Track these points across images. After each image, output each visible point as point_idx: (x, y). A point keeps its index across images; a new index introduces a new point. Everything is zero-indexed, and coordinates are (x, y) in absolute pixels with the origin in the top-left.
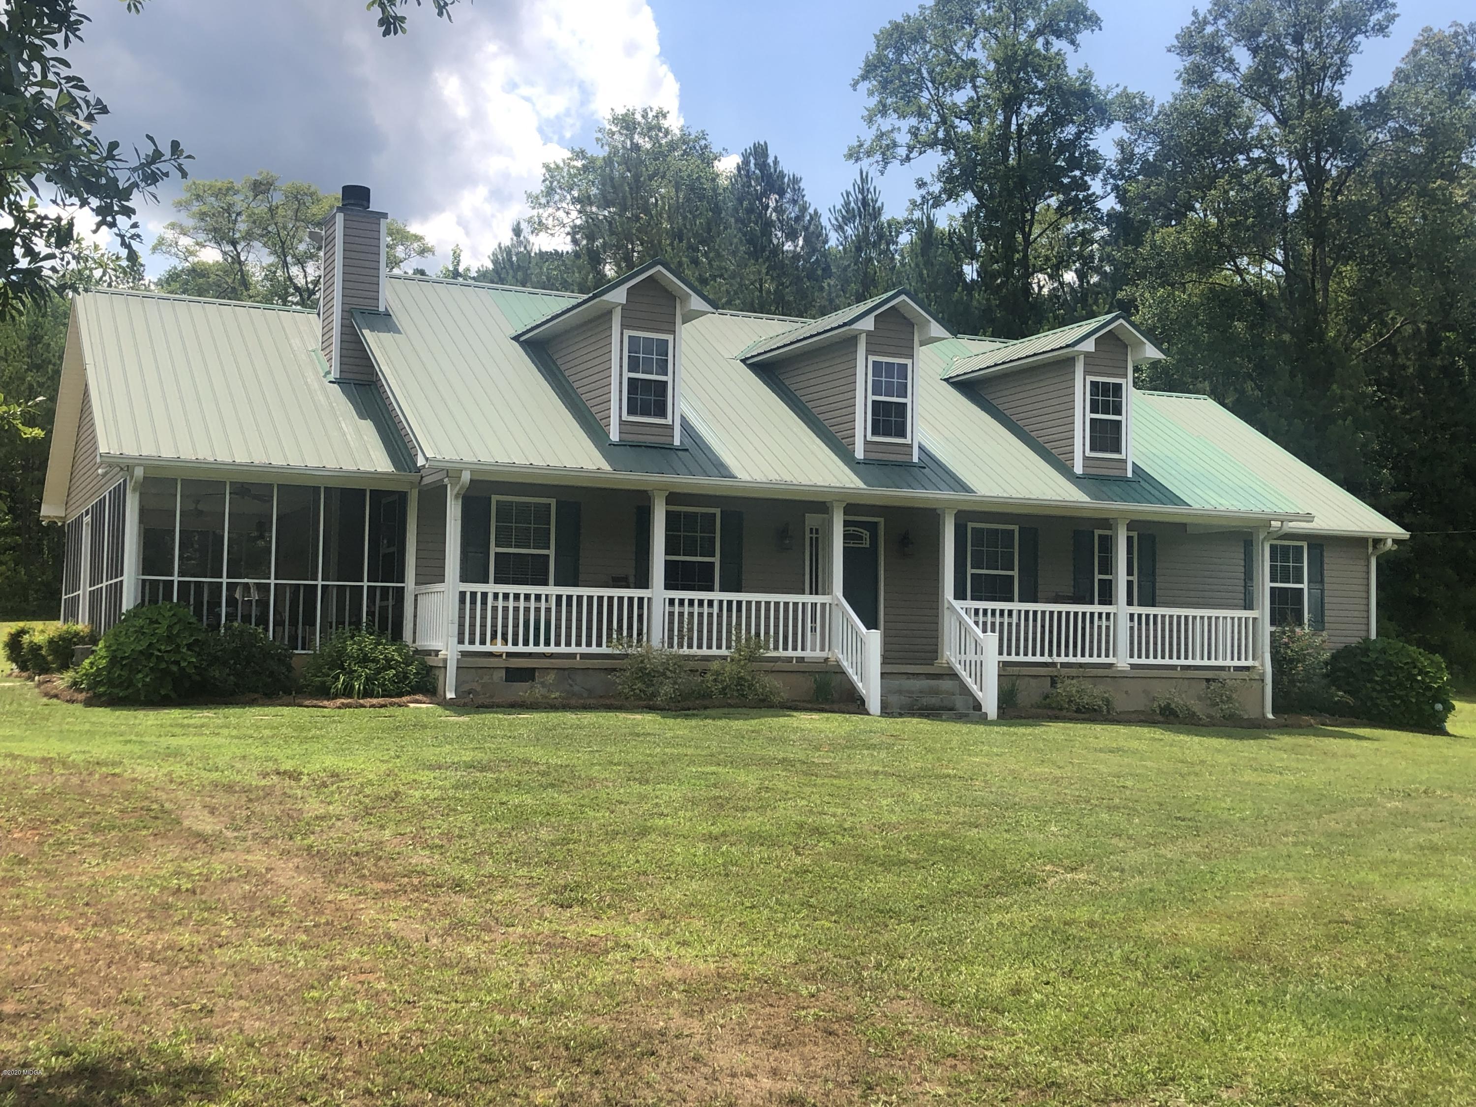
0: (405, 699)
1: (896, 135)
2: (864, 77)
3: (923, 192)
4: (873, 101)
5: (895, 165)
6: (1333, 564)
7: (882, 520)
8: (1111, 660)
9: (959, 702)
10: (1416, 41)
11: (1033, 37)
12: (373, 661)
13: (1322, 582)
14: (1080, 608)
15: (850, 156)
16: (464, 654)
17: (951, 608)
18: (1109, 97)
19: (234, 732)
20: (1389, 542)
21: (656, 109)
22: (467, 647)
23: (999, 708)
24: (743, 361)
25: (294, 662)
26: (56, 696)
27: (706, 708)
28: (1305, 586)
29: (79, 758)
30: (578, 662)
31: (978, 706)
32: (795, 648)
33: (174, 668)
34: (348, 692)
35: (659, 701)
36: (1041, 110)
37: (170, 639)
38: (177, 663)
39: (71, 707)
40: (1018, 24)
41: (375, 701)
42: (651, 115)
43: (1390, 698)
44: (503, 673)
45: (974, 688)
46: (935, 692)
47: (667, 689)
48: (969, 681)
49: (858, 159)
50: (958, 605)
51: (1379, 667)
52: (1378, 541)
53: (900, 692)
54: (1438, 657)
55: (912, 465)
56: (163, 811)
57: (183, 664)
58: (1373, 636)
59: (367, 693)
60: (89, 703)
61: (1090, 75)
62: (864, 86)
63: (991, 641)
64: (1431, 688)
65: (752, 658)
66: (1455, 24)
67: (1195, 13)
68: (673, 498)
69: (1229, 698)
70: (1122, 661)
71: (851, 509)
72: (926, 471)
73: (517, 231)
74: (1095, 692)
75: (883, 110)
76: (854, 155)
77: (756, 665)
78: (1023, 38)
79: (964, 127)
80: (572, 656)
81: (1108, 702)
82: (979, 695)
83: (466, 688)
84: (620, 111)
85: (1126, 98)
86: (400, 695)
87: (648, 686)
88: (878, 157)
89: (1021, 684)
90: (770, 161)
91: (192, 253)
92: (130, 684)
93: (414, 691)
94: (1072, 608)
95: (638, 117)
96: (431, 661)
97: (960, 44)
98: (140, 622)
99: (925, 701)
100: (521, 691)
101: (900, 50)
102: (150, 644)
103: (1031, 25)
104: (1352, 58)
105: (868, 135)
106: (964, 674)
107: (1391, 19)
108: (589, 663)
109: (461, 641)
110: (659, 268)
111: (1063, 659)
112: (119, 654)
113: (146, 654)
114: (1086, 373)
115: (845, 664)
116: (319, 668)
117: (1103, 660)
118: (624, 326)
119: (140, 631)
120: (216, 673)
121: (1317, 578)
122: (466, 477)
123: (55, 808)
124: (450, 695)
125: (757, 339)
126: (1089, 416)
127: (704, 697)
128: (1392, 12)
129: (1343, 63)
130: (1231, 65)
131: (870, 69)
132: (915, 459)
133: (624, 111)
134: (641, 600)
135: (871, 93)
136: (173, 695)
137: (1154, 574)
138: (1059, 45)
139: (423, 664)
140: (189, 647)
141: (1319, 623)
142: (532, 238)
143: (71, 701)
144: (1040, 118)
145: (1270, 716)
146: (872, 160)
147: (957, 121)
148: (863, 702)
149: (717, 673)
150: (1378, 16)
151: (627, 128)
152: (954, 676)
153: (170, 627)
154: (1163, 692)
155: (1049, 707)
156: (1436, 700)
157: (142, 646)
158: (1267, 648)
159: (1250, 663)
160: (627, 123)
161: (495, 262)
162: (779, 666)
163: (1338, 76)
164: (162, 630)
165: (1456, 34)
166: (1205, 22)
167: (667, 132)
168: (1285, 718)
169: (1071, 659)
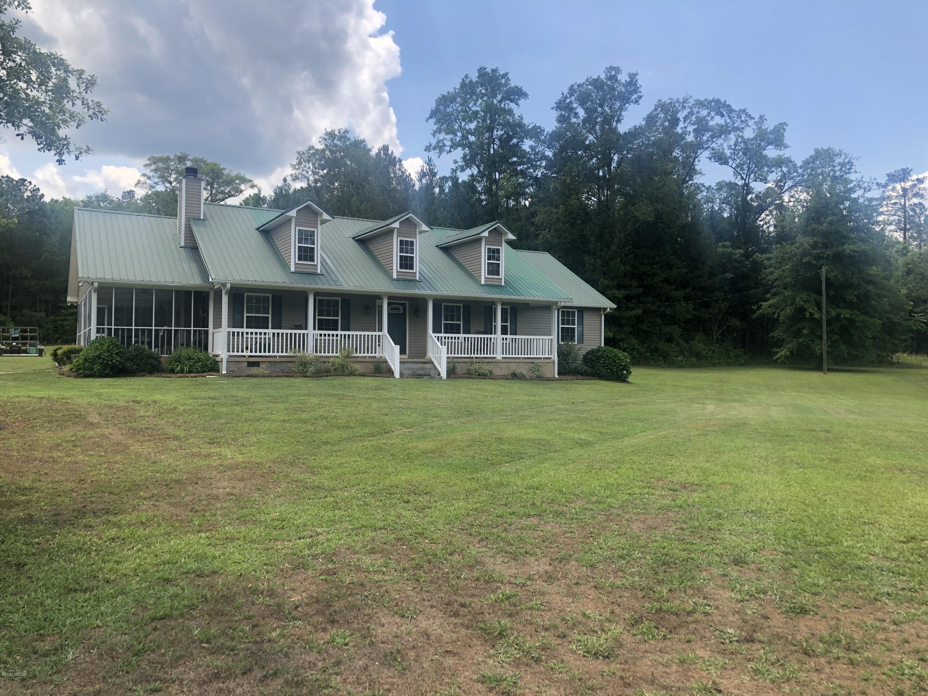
0: (205, 374)
1: (445, 142)
2: (431, 117)
3: (457, 165)
4: (435, 127)
5: (444, 154)
6: (587, 317)
7: (407, 302)
8: (495, 356)
9: (432, 373)
10: (656, 105)
11: (500, 102)
12: (193, 359)
13: (583, 325)
14: (486, 336)
15: (426, 150)
16: (230, 356)
17: (431, 336)
18: (530, 127)
19: (130, 387)
20: (608, 309)
21: (344, 129)
22: (231, 353)
23: (447, 374)
24: (353, 238)
25: (162, 360)
26: (63, 374)
27: (327, 376)
28: (576, 326)
29: (55, 397)
30: (278, 359)
31: (439, 374)
32: (368, 353)
33: (110, 363)
34: (182, 371)
35: (308, 374)
36: (502, 132)
37: (108, 351)
38: (111, 361)
39: (68, 378)
40: (495, 96)
41: (192, 375)
42: (342, 132)
43: (606, 369)
44: (246, 364)
45: (438, 367)
46: (423, 369)
47: (312, 369)
48: (437, 364)
49: (429, 151)
50: (433, 335)
51: (603, 357)
52: (605, 309)
53: (409, 369)
54: (626, 354)
55: (416, 281)
56: (81, 415)
57: (114, 361)
58: (603, 345)
59: (190, 372)
60: (76, 377)
61: (522, 118)
62: (432, 121)
63: (444, 349)
64: (621, 365)
65: (348, 357)
66: (671, 99)
67: (563, 94)
68: (317, 294)
69: (538, 370)
70: (499, 356)
71: (391, 297)
72: (422, 283)
73: (285, 180)
74: (485, 368)
75: (439, 131)
76: (427, 149)
77: (349, 360)
78: (495, 102)
79: (472, 138)
80: (276, 357)
81: (491, 372)
82: (440, 369)
83: (231, 369)
84: (329, 130)
85: (535, 128)
86: (204, 372)
87: (305, 368)
88: (437, 151)
89: (458, 366)
90: (390, 152)
91: (153, 187)
92: (92, 369)
93: (210, 371)
94: (483, 336)
95: (337, 133)
96: (218, 359)
97: (472, 104)
98: (97, 344)
99: (418, 373)
100: (254, 370)
101: (446, 106)
102: (100, 353)
103: (499, 97)
104: (623, 113)
105: (434, 142)
106: (435, 362)
107: (640, 97)
108: (282, 359)
109: (229, 351)
110: (310, 202)
111: (476, 355)
112: (88, 358)
113: (99, 357)
114: (486, 244)
115: (388, 359)
116: (171, 362)
117: (492, 356)
118: (296, 225)
119: (97, 348)
120: (128, 364)
121: (581, 323)
122: (229, 286)
123: (36, 415)
124: (224, 372)
125: (361, 229)
126: (487, 261)
127: (327, 372)
128: (640, 94)
129: (620, 115)
130: (576, 115)
131: (433, 114)
132: (418, 278)
133: (330, 130)
134: (304, 334)
135: (435, 124)
136: (110, 373)
137: (516, 323)
138: (512, 105)
139: (214, 360)
140: (117, 354)
141: (581, 340)
142: (292, 183)
143: (69, 376)
144: (502, 135)
145: (557, 376)
146: (435, 151)
147: (470, 136)
148: (393, 373)
149: (333, 363)
150: (635, 96)
151: (332, 137)
152: (432, 363)
153: (109, 346)
154: (513, 368)
155: (468, 374)
156: (623, 370)
157: (98, 353)
158: (556, 351)
159: (550, 356)
160: (331, 135)
161: (275, 193)
162: (359, 360)
163: (618, 121)
164: (105, 348)
165: (671, 103)
166: (566, 98)
167: (349, 139)
168: (563, 377)
169: (479, 356)
